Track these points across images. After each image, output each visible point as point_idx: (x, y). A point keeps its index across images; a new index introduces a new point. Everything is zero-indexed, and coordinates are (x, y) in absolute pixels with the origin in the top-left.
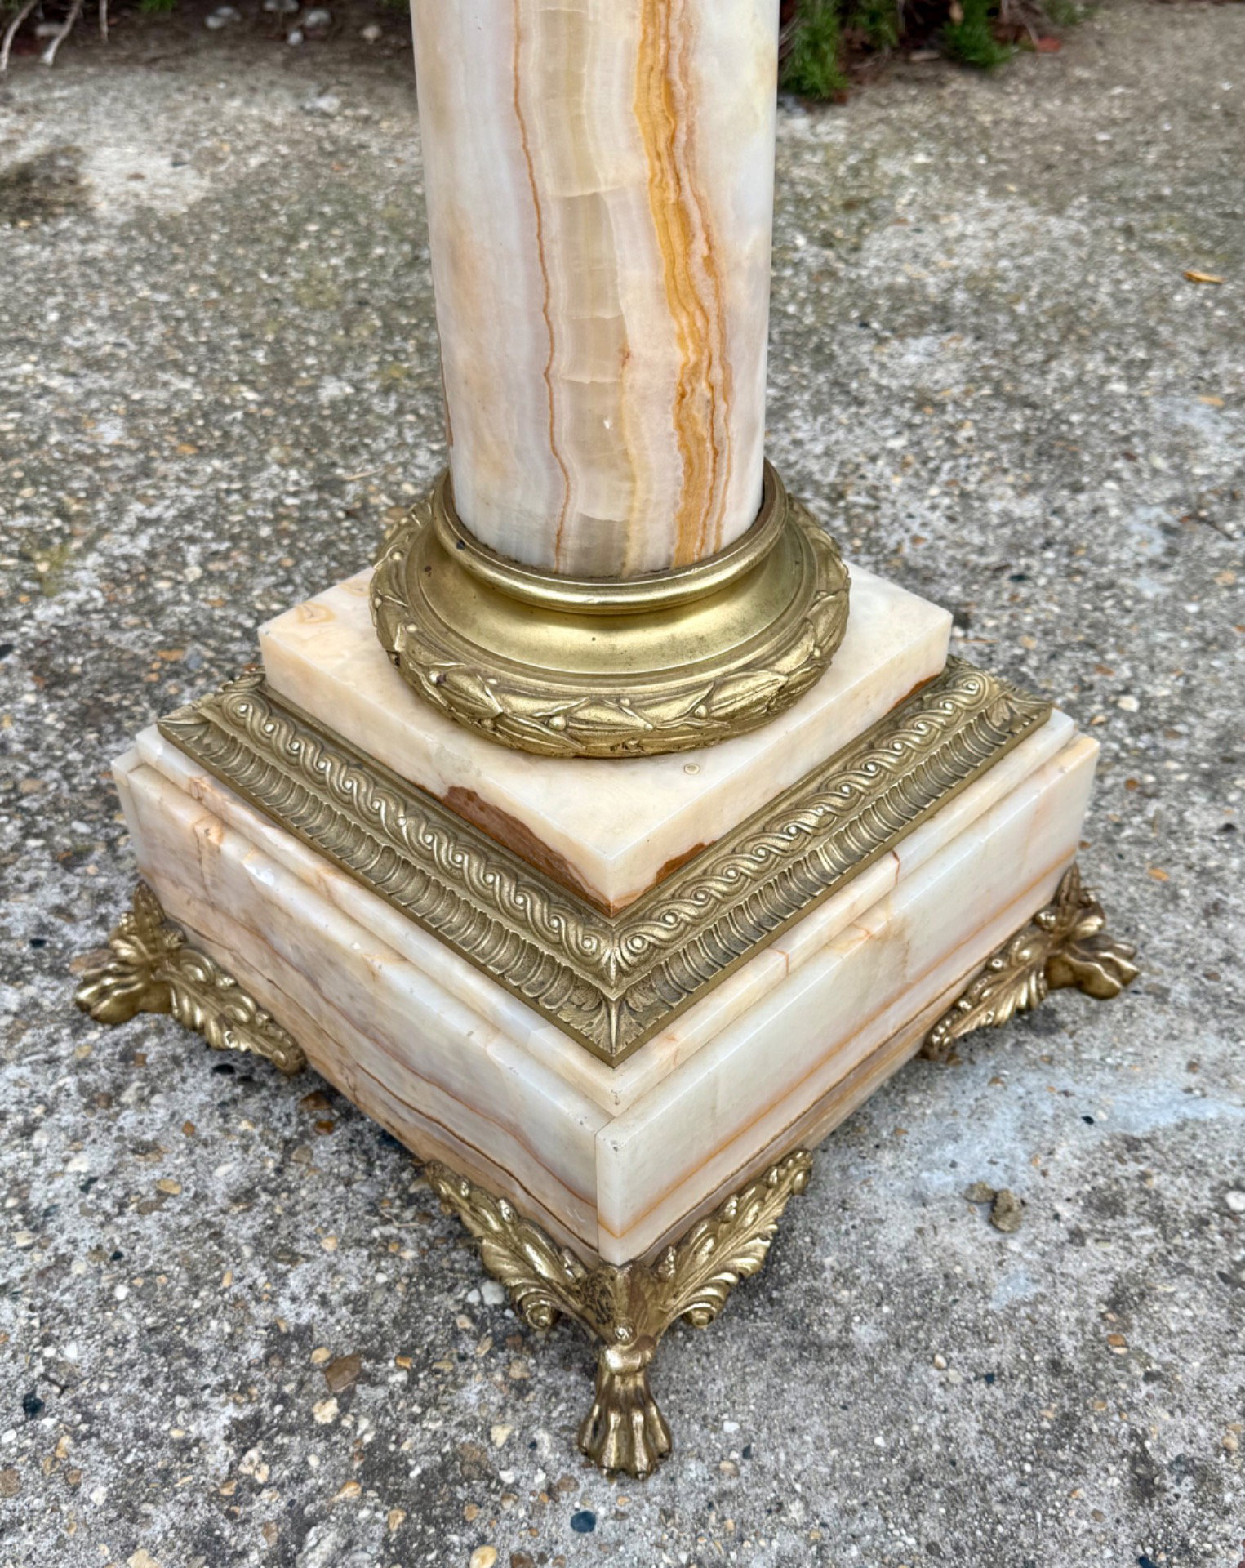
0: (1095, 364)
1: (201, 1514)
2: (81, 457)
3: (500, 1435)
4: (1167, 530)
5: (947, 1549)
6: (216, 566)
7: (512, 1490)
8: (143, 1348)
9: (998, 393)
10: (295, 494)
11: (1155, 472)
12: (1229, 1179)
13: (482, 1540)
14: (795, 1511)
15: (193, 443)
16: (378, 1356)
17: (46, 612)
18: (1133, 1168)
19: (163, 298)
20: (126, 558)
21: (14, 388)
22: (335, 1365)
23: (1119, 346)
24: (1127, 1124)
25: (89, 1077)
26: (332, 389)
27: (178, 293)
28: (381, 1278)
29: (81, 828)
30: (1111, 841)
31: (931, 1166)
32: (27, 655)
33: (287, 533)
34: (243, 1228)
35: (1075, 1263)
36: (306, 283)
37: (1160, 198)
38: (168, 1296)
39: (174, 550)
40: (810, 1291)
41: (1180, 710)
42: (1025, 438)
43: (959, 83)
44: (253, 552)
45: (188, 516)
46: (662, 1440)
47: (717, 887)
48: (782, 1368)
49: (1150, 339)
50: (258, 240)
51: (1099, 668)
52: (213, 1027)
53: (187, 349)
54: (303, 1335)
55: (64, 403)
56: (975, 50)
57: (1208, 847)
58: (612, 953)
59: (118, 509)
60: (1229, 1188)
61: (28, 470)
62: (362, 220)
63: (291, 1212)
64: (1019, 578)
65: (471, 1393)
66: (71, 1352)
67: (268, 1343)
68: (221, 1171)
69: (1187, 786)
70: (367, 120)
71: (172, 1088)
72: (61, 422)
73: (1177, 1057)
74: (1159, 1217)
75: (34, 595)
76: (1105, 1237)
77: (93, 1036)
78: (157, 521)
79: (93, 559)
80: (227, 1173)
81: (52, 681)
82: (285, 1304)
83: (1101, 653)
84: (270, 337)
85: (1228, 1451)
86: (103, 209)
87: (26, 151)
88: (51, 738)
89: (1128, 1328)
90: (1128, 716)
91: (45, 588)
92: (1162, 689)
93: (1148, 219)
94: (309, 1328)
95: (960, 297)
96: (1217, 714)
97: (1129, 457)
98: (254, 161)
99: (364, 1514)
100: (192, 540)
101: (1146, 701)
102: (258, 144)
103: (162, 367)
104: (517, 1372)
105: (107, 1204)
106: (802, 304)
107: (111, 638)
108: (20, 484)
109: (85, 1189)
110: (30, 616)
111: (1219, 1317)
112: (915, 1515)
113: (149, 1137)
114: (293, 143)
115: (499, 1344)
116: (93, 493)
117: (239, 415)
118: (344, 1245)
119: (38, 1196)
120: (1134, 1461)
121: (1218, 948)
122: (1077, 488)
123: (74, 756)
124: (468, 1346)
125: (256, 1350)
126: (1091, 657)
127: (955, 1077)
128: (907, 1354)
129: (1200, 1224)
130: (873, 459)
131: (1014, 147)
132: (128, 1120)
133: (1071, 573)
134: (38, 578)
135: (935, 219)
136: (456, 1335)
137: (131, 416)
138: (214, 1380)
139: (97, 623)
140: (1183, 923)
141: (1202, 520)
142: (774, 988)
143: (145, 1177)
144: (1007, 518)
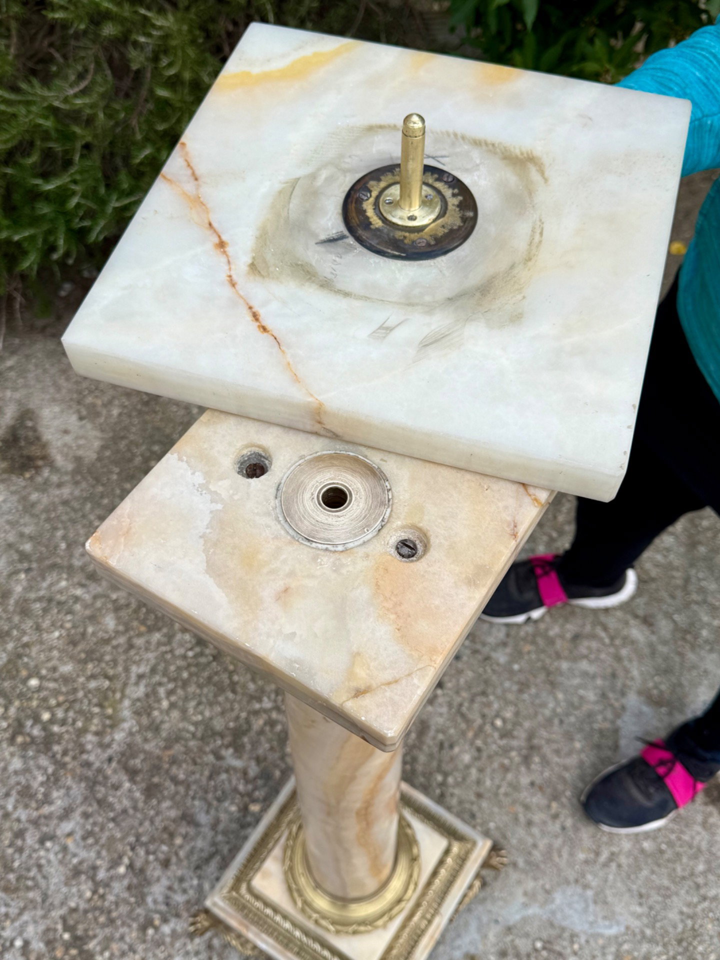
2: (104, 640)
6: (173, 698)
10: (191, 649)
12: (536, 936)
15: (145, 624)
17: (119, 736)
18: (510, 938)
20: (138, 700)
24: (508, 921)
29: (165, 848)
32: (119, 762)
33: (194, 674)
39: (154, 692)
41: (515, 724)
44: (184, 687)
51: (487, 705)
55: (86, 606)
57: (527, 793)
59: (127, 670)
60: (536, 940)
61: (86, 652)
69: (519, 764)
72: (89, 619)
75: (112, 727)
77: (197, 941)
78: (144, 675)
79: (127, 703)
81: (133, 774)
83: (488, 697)
86: (59, 460)
87: (10, 415)
88: (141, 804)
90: (499, 729)
91: (114, 723)
92: (509, 714)
98: (115, 412)
100: (160, 684)
107: (146, 747)
108: (86, 662)
110: (113, 740)
116: (115, 662)
121: (531, 841)
123: (152, 813)
134: (109, 717)
137: (116, 610)
139: (138, 739)
140: (520, 831)
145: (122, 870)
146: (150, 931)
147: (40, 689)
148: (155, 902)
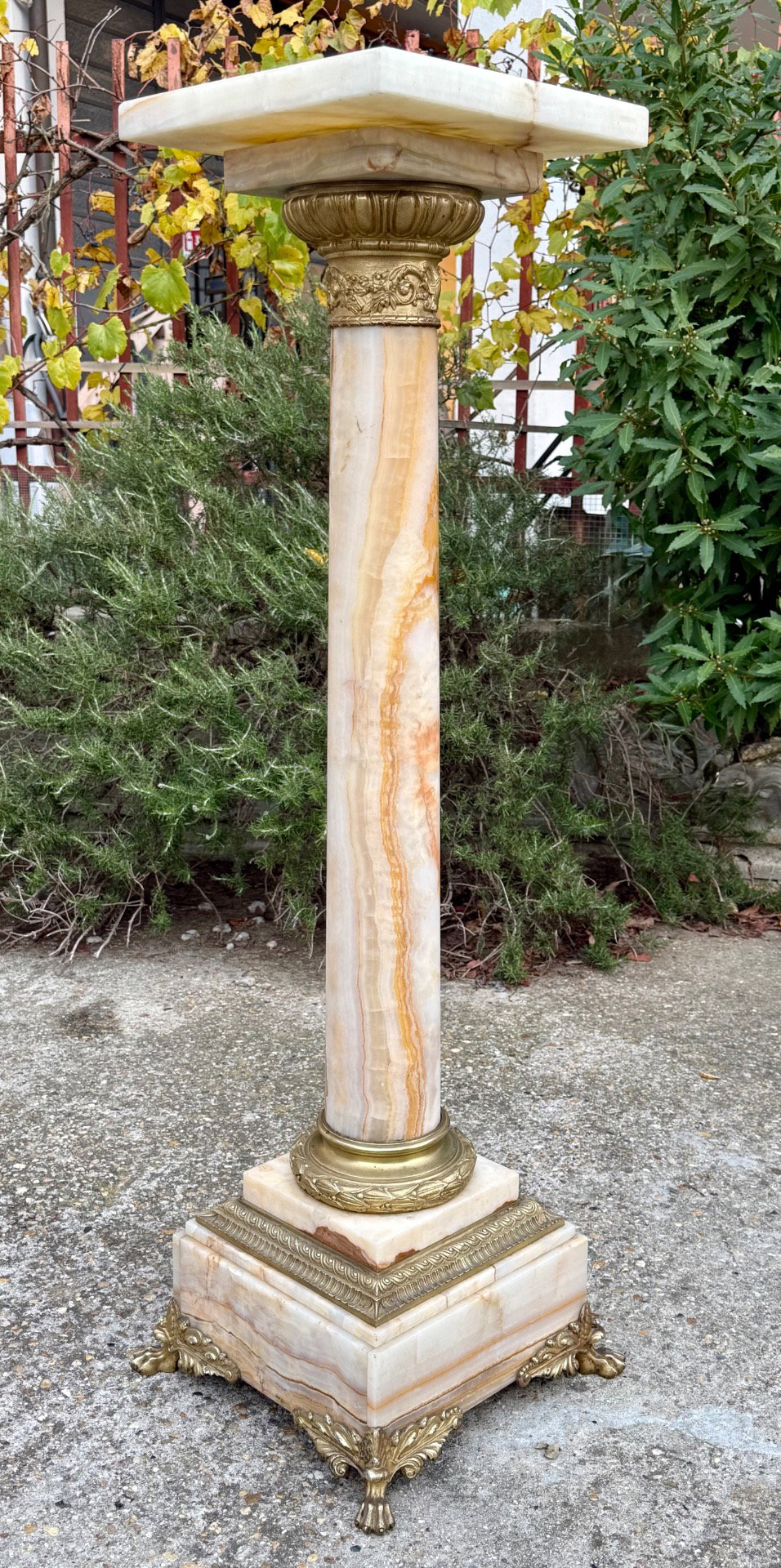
0: (646, 1115)
1: (193, 1541)
2: (121, 1146)
3: (321, 1521)
4: (671, 1191)
5: (510, 1561)
6: (191, 1195)
7: (324, 1538)
8: (166, 1488)
9: (593, 1126)
10: (230, 1163)
11: (670, 1165)
12: (655, 1444)
13: (312, 1552)
14: (447, 1548)
15: (178, 1140)
16: (268, 1494)
17: (107, 1214)
18: (612, 1439)
19: (162, 1074)
20: (146, 1191)
21: (85, 1115)
22: (249, 1497)
23: (659, 1107)
24: (612, 1423)
25: (137, 1395)
26: (249, 1117)
27: (169, 1072)
28: (269, 1469)
29: (129, 1301)
30: (623, 1319)
31: (521, 1436)
32: (99, 1232)
33: (225, 1180)
34: (208, 1450)
35: (580, 1471)
36: (236, 1068)
37: (694, 1037)
38: (176, 1471)
39: (169, 1187)
40: (461, 1479)
41: (666, 1267)
42: (605, 1148)
43: (591, 976)
44: (209, 1188)
45: (177, 1172)
46: (391, 1521)
47: (420, 1266)
48: (446, 1504)
49: (677, 1104)
50: (211, 1047)
51: (628, 1248)
52: (198, 1366)
53: (175, 1098)
54: (235, 1487)
55: (112, 1122)
56: (600, 960)
57: (669, 1322)
58: (377, 1284)
59: (141, 1170)
60: (654, 1448)
61: (95, 1152)
62: (266, 1038)
63: (229, 1446)
64: (594, 1209)
65: (309, 1507)
66: (135, 1488)
67: (220, 1489)
68: (198, 1430)
69: (663, 1298)
70: (268, 989)
71: (174, 1400)
72: (111, 1131)
73: (640, 1400)
74: (621, 1456)
75: (101, 1207)
76: (595, 1462)
77: (138, 1380)
78: (161, 1174)
79: (129, 1191)
80: (201, 1431)
81: (112, 1243)
82: (227, 1476)
83: (630, 1242)
84: (217, 1093)
85: (635, 1533)
86: (128, 1031)
87: (85, 1002)
88: (112, 1265)
89: (600, 1492)
90: (639, 1269)
91: (106, 1203)
92: (658, 1258)
93: (685, 1048)
94: (238, 1485)
95: (579, 1081)
96: (683, 1270)
97: (657, 1158)
98: (208, 1009)
99: (262, 1543)
100: (178, 1183)
101: (649, 1264)
102: (210, 1000)
103: (162, 1106)
104: (329, 1501)
105: (148, 1440)
106: (496, 1082)
107: (140, 1225)
108: (92, 1158)
109: (138, 1434)
110: (99, 1215)
111: (641, 1490)
112: (498, 1550)
113: (165, 1417)
114: (229, 1000)
115: (321, 1492)
116: (129, 1163)
117: (202, 1128)
118: (253, 1457)
119: (117, 1436)
120: (594, 1535)
121: (666, 1362)
122: (628, 1171)
123: (124, 1273)
124: (308, 1492)
125: (215, 1491)
126: (625, 1243)
127: (536, 1405)
128: (501, 1500)
129: (637, 1459)
130: (526, 1154)
131: (618, 1010)
132: (155, 1411)
133: (620, 1207)
134: (103, 1199)
135: (571, 1044)
136: (302, 1488)
137: (147, 1128)
138: (197, 1500)
139: (132, 1218)
140: (651, 1351)
141: (690, 1187)
142: (441, 1312)
143: (164, 1431)
144: (591, 1182)
145: (62, 1310)
146: (77, 1363)
147: (25, 1171)
148: (95, 1341)
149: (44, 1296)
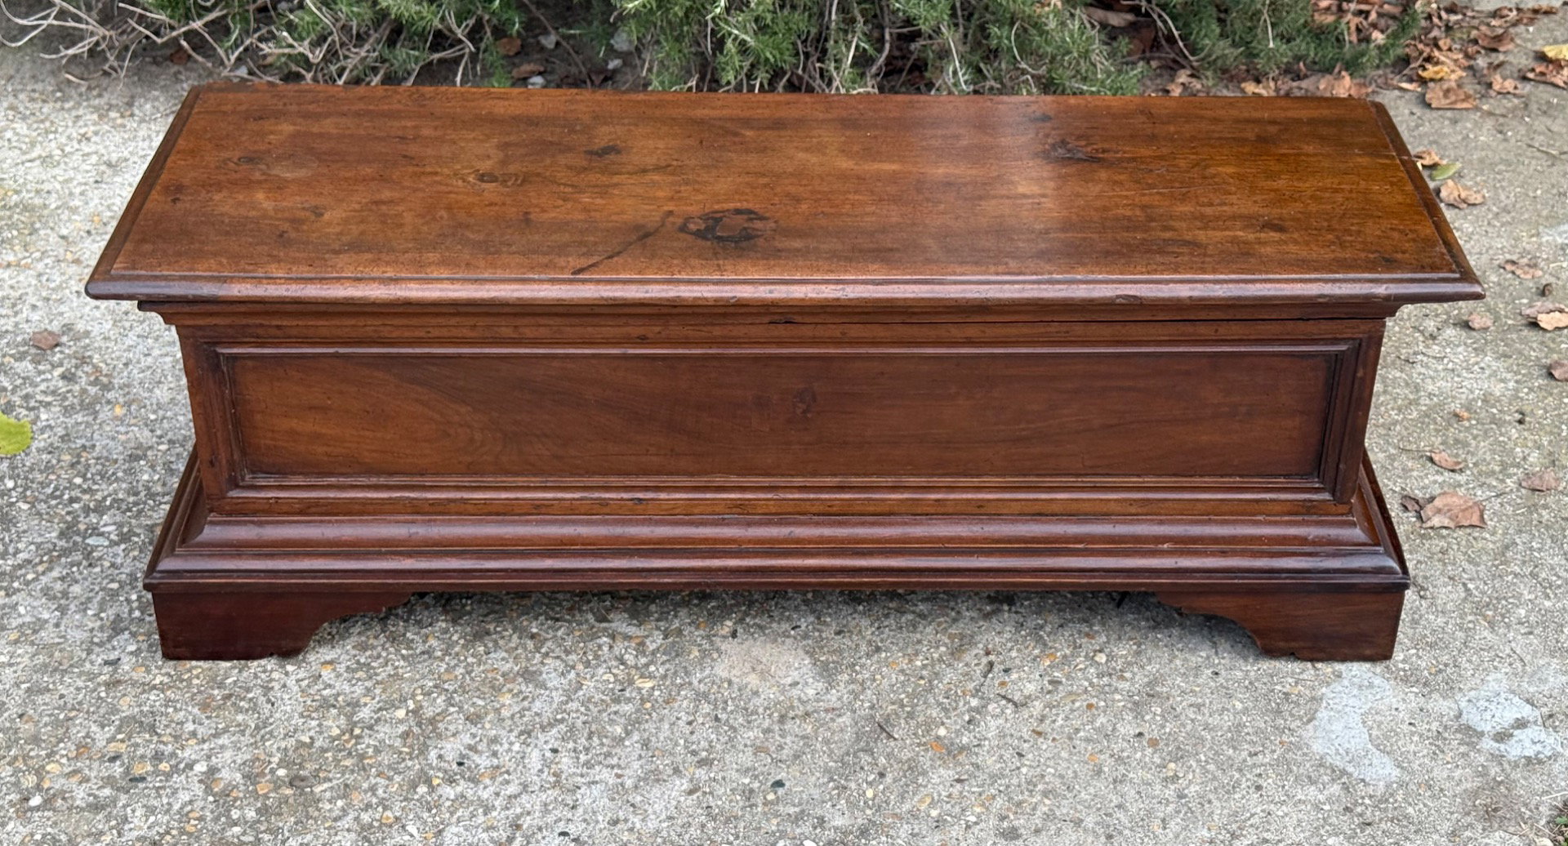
145: (401, 713)
146: (422, 789)
148: (441, 758)
149: (378, 691)
